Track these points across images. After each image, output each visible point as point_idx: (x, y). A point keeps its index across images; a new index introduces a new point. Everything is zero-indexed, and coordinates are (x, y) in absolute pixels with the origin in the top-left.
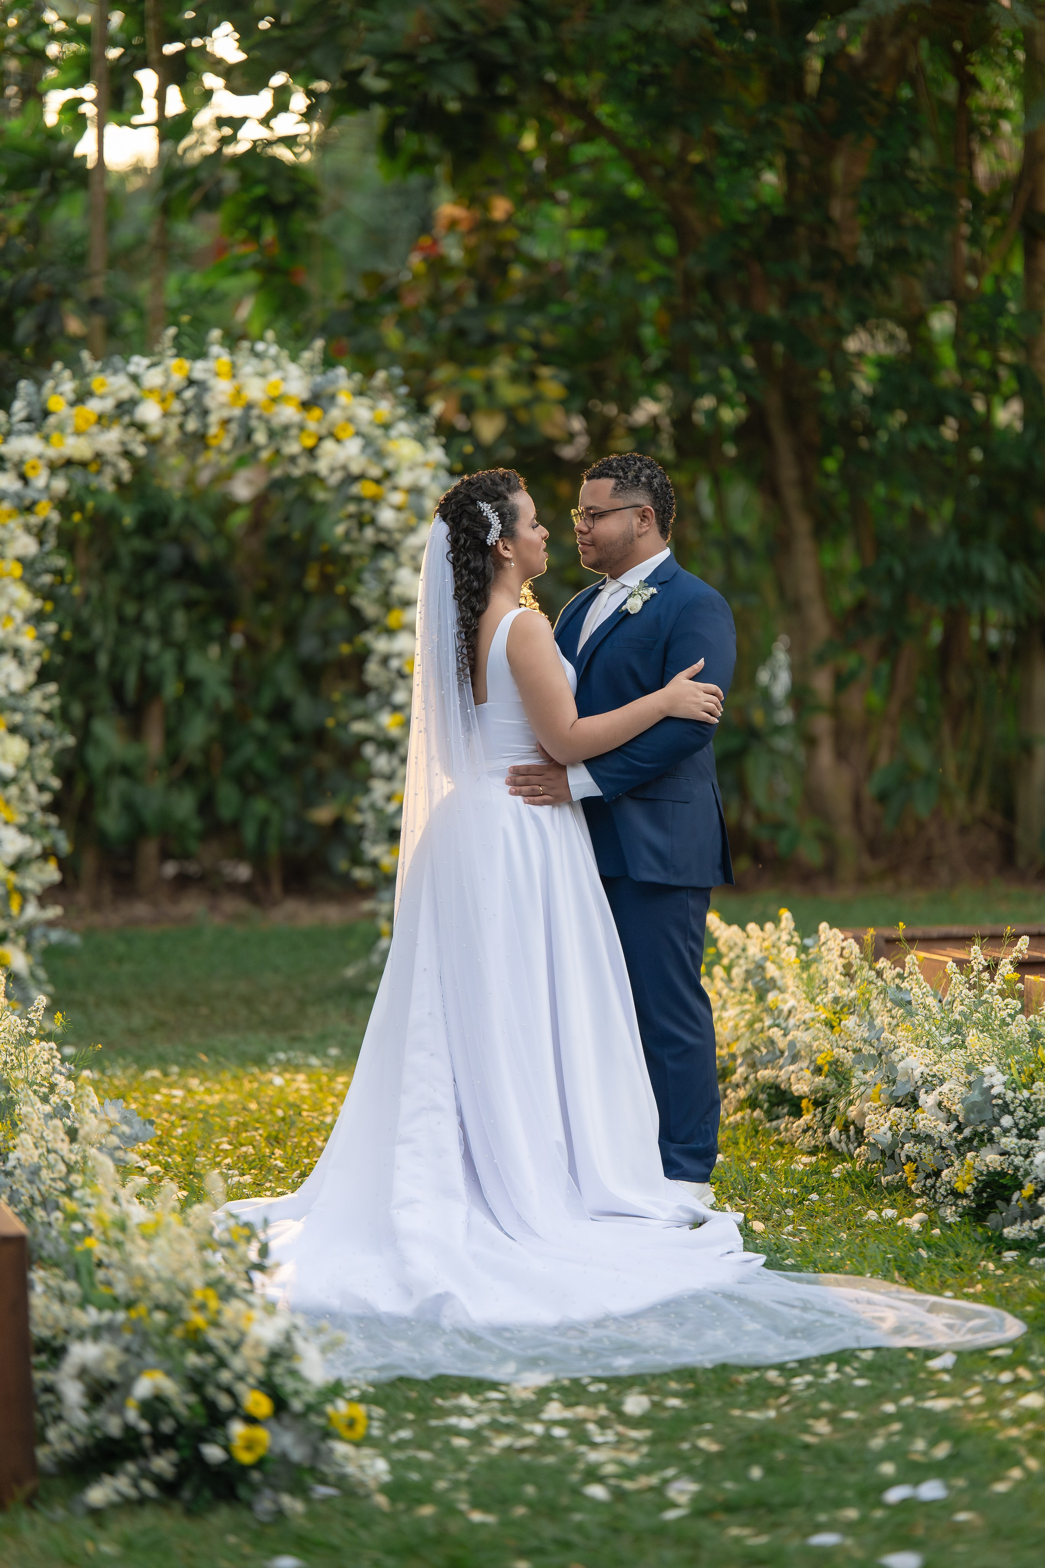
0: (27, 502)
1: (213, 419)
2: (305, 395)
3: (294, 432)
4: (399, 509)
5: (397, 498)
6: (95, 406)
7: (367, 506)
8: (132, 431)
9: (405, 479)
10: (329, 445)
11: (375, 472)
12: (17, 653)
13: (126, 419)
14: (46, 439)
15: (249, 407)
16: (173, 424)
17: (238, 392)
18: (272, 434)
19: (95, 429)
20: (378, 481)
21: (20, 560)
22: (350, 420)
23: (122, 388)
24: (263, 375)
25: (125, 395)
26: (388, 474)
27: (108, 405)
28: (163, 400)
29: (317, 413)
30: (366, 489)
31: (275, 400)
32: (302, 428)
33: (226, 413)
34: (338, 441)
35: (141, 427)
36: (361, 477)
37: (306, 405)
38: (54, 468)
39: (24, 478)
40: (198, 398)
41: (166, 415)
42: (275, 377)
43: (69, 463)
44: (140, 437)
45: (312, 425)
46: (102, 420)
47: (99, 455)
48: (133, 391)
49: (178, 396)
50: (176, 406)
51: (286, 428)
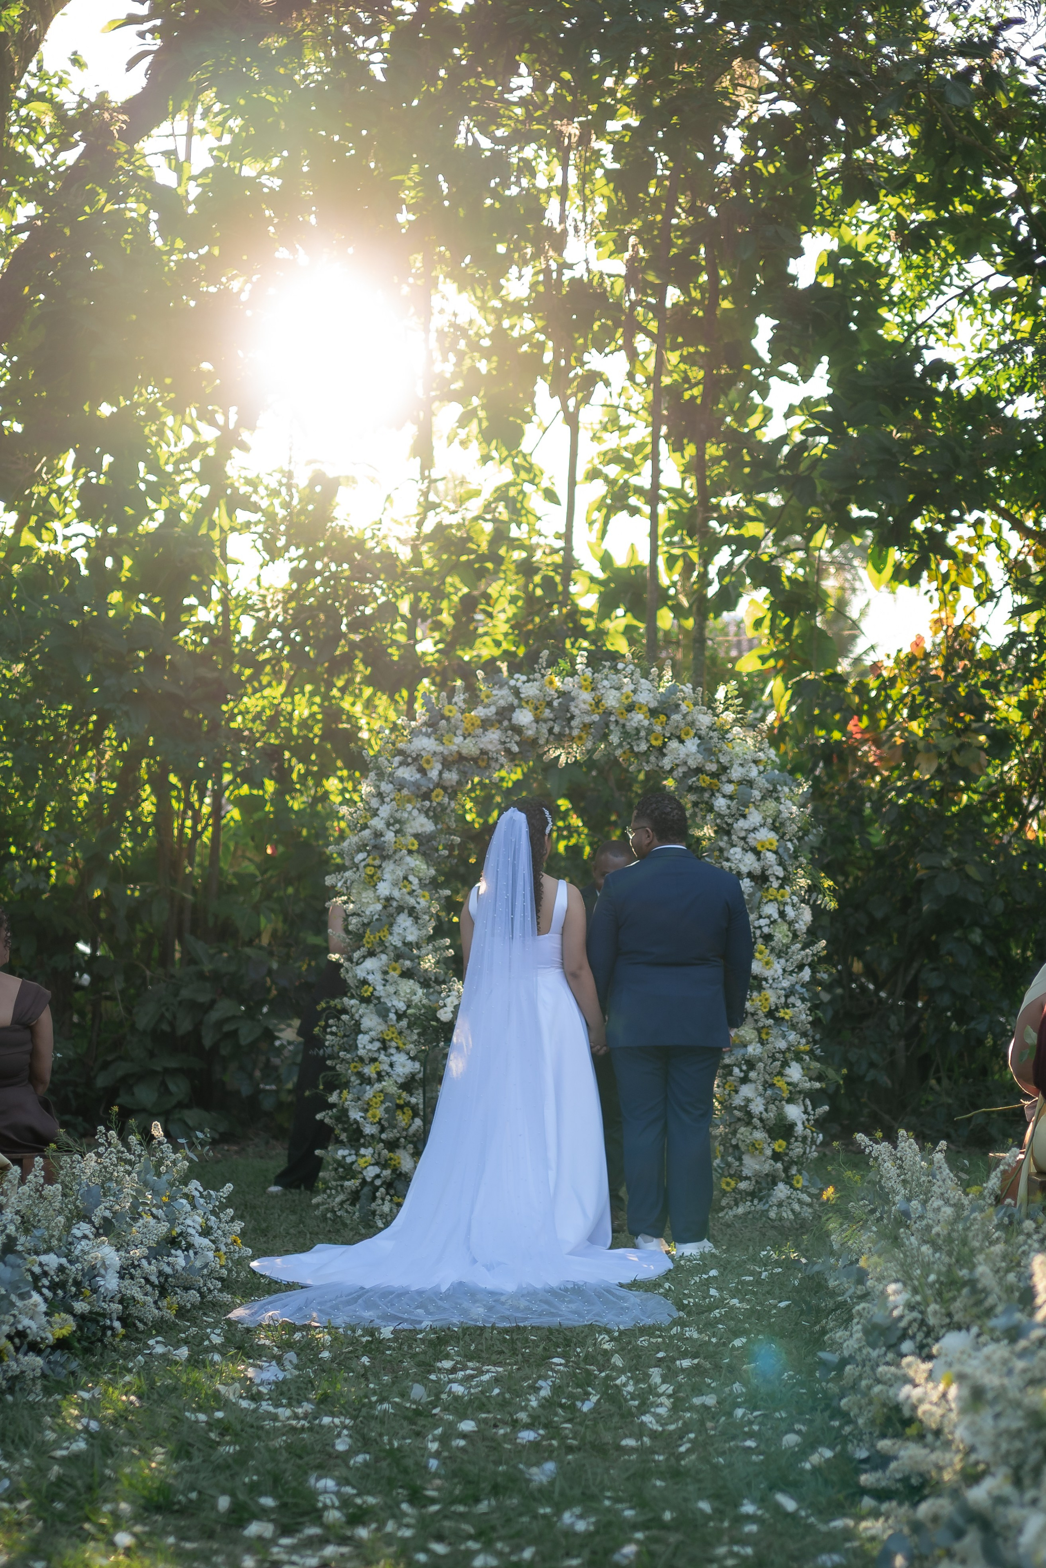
0: (424, 789)
1: (576, 723)
2: (653, 704)
3: (643, 734)
4: (731, 798)
5: (729, 789)
6: (480, 712)
7: (707, 795)
8: (511, 733)
9: (736, 773)
10: (674, 744)
11: (712, 767)
12: (412, 912)
13: (506, 723)
14: (440, 740)
15: (608, 713)
16: (545, 727)
17: (598, 703)
18: (625, 734)
19: (478, 730)
20: (714, 775)
21: (416, 836)
22: (692, 724)
23: (502, 697)
24: (618, 687)
25: (502, 703)
26: (724, 769)
27: (491, 711)
28: (536, 708)
29: (663, 718)
30: (704, 781)
31: (628, 708)
32: (650, 731)
33: (587, 719)
34: (682, 741)
35: (517, 730)
36: (699, 770)
37: (653, 713)
38: (447, 764)
39: (422, 771)
40: (565, 707)
41: (537, 721)
42: (628, 689)
43: (461, 758)
44: (517, 738)
45: (658, 728)
46: (486, 724)
47: (483, 752)
48: (512, 699)
49: (549, 704)
50: (548, 714)
51: (638, 730)
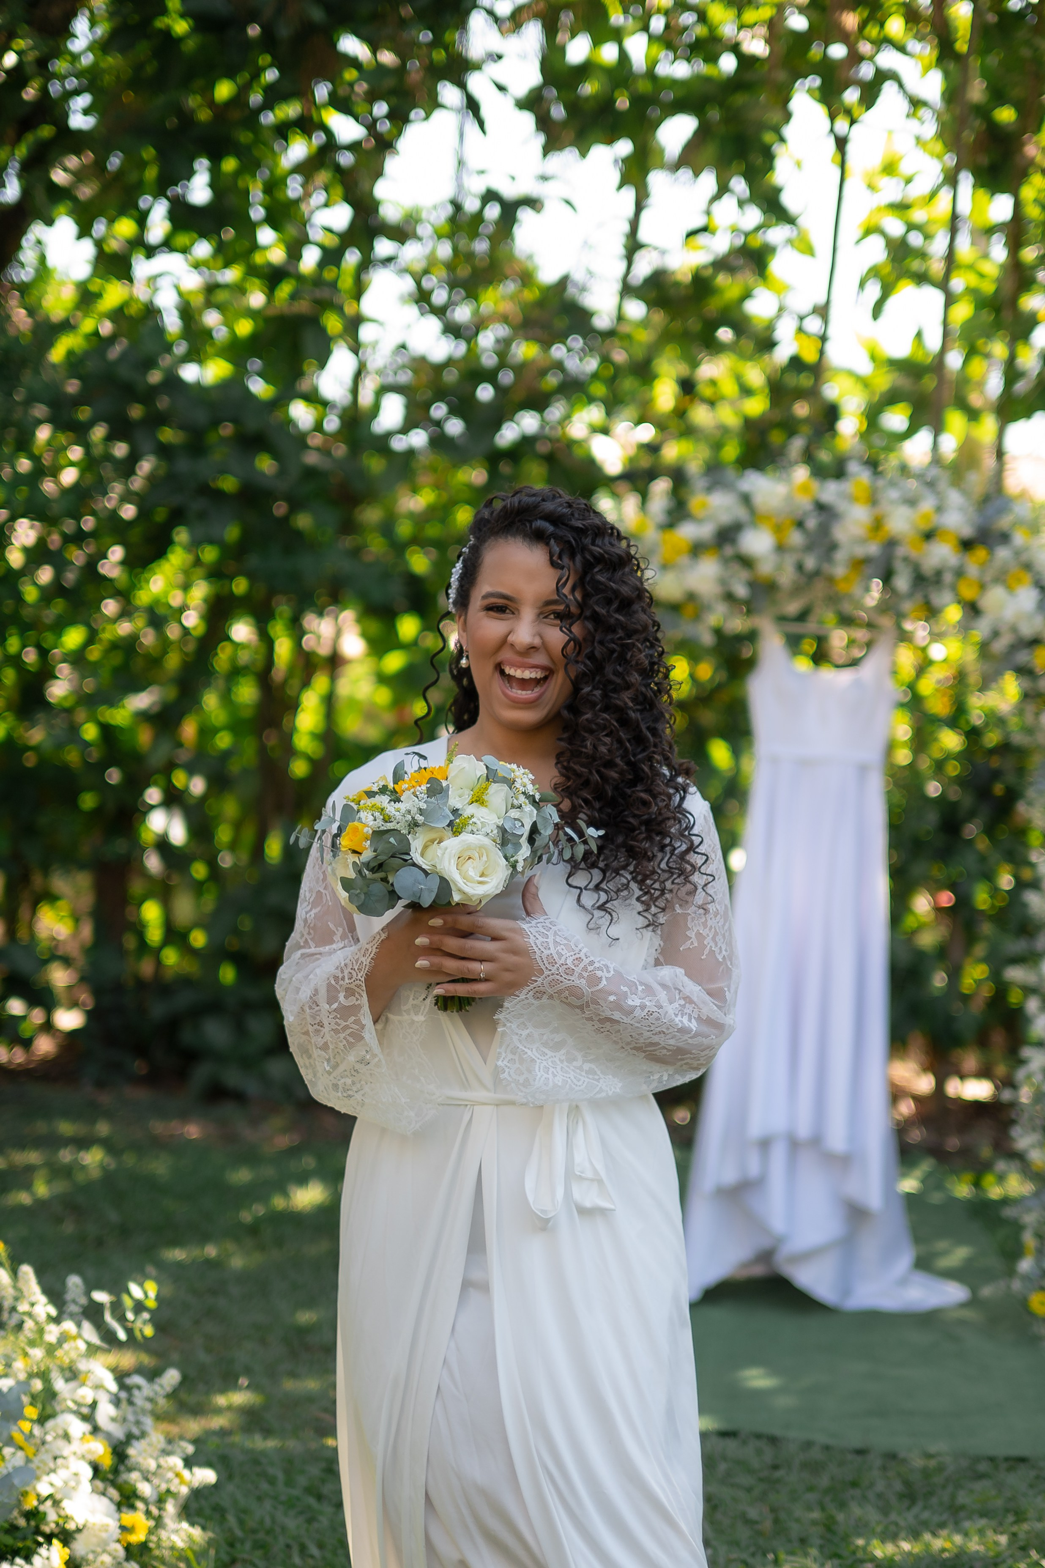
1: (840, 556)
2: (967, 531)
3: (948, 578)
6: (688, 532)
8: (736, 567)
10: (996, 598)
13: (729, 551)
15: (891, 544)
16: (789, 563)
17: (878, 524)
18: (919, 579)
19: (685, 560)
22: (1028, 566)
23: (727, 510)
24: (912, 502)
25: (725, 519)
27: (704, 531)
28: (778, 529)
29: (981, 553)
31: (929, 535)
32: (960, 574)
33: (860, 551)
34: (1009, 593)
35: (746, 562)
36: (1036, 641)
37: (967, 545)
40: (824, 530)
41: (780, 548)
42: (927, 505)
44: (744, 575)
45: (973, 570)
46: (697, 550)
47: (691, 597)
48: (741, 513)
49: (800, 524)
50: (796, 538)
51: (939, 574)
